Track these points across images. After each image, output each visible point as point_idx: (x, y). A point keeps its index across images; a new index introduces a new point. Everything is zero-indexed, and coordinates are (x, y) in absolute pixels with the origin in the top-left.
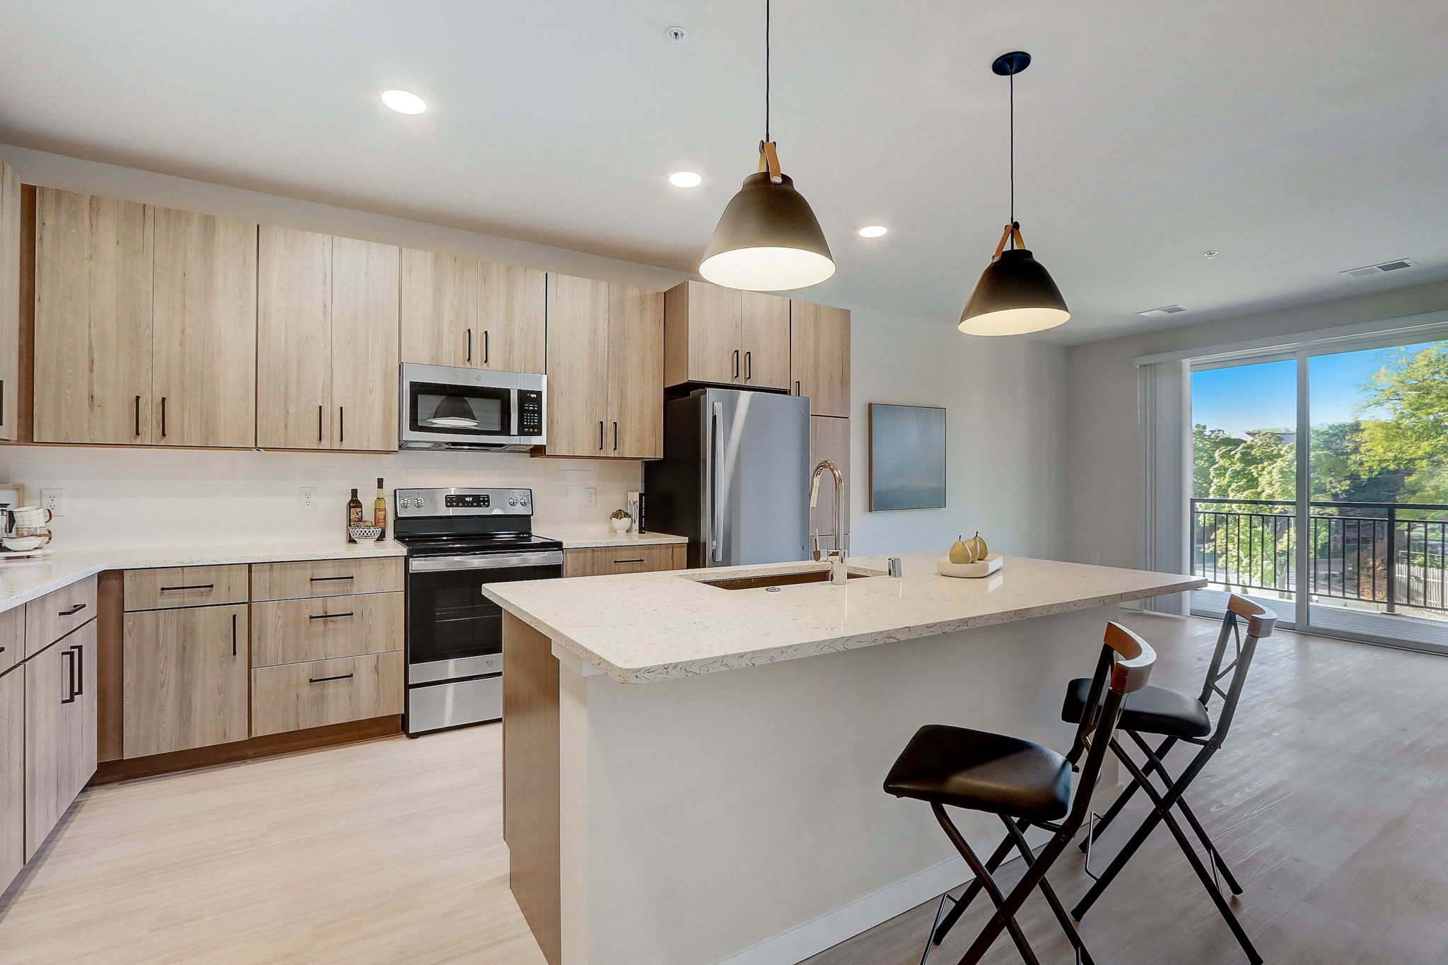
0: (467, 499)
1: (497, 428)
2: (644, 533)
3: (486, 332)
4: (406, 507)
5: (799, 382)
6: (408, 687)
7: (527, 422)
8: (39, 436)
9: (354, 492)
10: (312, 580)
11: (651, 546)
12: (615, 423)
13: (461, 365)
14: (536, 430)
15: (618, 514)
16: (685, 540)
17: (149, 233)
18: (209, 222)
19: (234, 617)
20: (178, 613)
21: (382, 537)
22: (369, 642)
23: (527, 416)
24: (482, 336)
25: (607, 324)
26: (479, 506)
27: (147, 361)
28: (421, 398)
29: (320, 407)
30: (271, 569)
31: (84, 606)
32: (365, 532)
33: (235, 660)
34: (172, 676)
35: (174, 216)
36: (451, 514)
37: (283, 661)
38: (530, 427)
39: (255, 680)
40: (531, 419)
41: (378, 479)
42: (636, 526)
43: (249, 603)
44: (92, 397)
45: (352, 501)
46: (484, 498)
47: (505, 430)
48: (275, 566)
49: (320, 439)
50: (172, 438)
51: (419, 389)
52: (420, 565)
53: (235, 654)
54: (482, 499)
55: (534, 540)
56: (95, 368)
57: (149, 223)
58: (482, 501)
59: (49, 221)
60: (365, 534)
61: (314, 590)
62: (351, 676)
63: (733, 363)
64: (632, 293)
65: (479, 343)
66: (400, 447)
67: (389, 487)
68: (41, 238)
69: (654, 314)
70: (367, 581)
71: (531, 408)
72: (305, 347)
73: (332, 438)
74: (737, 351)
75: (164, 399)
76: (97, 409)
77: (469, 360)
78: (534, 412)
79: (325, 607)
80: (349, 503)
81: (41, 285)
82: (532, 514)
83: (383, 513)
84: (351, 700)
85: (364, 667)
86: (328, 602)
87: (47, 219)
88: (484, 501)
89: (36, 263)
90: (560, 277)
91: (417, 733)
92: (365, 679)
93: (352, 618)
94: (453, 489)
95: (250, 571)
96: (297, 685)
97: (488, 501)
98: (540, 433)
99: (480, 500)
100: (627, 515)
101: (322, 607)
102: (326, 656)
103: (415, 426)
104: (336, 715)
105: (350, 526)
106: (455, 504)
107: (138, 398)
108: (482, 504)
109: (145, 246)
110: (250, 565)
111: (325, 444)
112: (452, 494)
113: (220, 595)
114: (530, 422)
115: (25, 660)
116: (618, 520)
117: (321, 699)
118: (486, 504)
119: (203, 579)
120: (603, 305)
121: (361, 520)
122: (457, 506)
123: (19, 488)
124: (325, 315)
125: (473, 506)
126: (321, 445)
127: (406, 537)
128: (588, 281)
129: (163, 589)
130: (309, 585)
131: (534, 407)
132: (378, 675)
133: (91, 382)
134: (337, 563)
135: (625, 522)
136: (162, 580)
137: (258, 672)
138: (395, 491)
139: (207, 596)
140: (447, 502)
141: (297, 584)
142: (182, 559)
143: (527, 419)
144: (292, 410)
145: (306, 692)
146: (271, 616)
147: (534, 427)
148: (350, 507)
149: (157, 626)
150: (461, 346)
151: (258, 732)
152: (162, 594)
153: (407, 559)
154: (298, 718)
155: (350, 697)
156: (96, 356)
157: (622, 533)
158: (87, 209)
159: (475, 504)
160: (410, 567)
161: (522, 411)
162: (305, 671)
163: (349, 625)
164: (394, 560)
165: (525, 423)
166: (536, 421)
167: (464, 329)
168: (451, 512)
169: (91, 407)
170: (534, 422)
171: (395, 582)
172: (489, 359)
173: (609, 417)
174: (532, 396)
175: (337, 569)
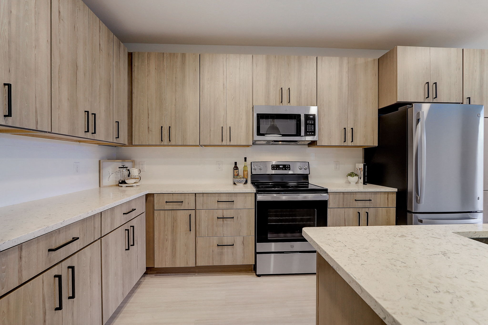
0: (281, 166)
1: (294, 133)
2: (366, 184)
3: (289, 89)
4: (255, 170)
5: (469, 98)
6: (256, 253)
7: (308, 129)
8: (134, 143)
9: (236, 163)
10: (218, 202)
11: (376, 193)
12: (352, 129)
13: (278, 105)
14: (313, 133)
15: (351, 174)
16: (396, 190)
17: (165, 64)
18: (183, 55)
19: (190, 215)
20: (172, 212)
21: (246, 182)
22: (240, 231)
23: (308, 127)
24: (287, 91)
25: (347, 79)
26: (286, 169)
27: (165, 113)
28: (261, 121)
29: (222, 127)
30: (203, 196)
31: (135, 209)
32: (239, 180)
33: (190, 233)
34: (170, 237)
35: (173, 55)
36: (273, 173)
37: (208, 235)
38: (310, 132)
39: (198, 242)
40: (310, 128)
41: (245, 158)
42: (362, 180)
43: (195, 210)
44: (149, 128)
45: (235, 167)
46: (288, 166)
47: (298, 134)
48: (204, 195)
49: (222, 141)
50: (173, 143)
51: (260, 117)
52: (261, 197)
53: (190, 231)
54: (287, 166)
55: (310, 187)
56: (149, 117)
57: (165, 59)
58: (287, 167)
59: (136, 64)
60: (239, 181)
61: (219, 206)
62: (233, 245)
63: (425, 90)
64: (361, 61)
65: (286, 93)
66: (253, 144)
67: (249, 161)
68: (134, 71)
69: (373, 70)
70: (239, 203)
71: (310, 123)
72: (217, 102)
73: (227, 140)
74: (428, 83)
75: (170, 127)
76: (150, 132)
77: (282, 102)
78: (312, 124)
79: (223, 213)
80: (234, 168)
81: (134, 87)
82: (309, 174)
83: (246, 172)
84: (233, 255)
85: (238, 241)
86: (224, 212)
87: (136, 63)
88: (288, 168)
89: (133, 80)
90: (323, 58)
91: (260, 275)
92: (238, 247)
93: (233, 220)
94: (274, 162)
95: (195, 196)
96: (213, 246)
97: (290, 167)
98: (314, 135)
99: (286, 167)
100: (356, 175)
101: (222, 214)
102: (223, 235)
103: (259, 134)
104: (227, 261)
105: (234, 177)
106: (275, 169)
107: (162, 127)
108: (287, 169)
109: (164, 69)
110: (195, 194)
111: (224, 143)
112: (274, 164)
113: (185, 206)
114: (310, 130)
115: (101, 237)
116: (352, 178)
117: (221, 254)
118: (289, 169)
119: (179, 198)
120: (345, 69)
121: (238, 175)
122: (276, 169)
123: (133, 162)
124: (224, 88)
125: (283, 170)
126: (223, 143)
127: (256, 183)
128: (338, 58)
129: (166, 202)
130: (217, 204)
131: (312, 122)
132: (244, 246)
133: (148, 122)
134: (227, 195)
135: (356, 178)
136: (166, 199)
137: (198, 239)
138: (251, 163)
139: (181, 206)
140: (272, 168)
141: (212, 203)
142: (172, 190)
143: (308, 128)
144: (212, 129)
145: (217, 250)
146: (203, 215)
147: (312, 132)
148: (234, 170)
149: (165, 216)
150: (278, 96)
151: (199, 264)
152: (166, 204)
153: (256, 194)
154: (213, 260)
155: (233, 254)
156: (150, 112)
157: (353, 183)
158: (147, 58)
159: (284, 169)
160: (257, 198)
161: (306, 124)
162: (215, 241)
163: (232, 222)
164: (250, 194)
165: (308, 130)
166: (313, 129)
167: (279, 88)
168: (273, 172)
169: (148, 131)
170: (312, 129)
171: (251, 204)
172: (291, 101)
173: (349, 125)
174: (311, 117)
175: (228, 197)
